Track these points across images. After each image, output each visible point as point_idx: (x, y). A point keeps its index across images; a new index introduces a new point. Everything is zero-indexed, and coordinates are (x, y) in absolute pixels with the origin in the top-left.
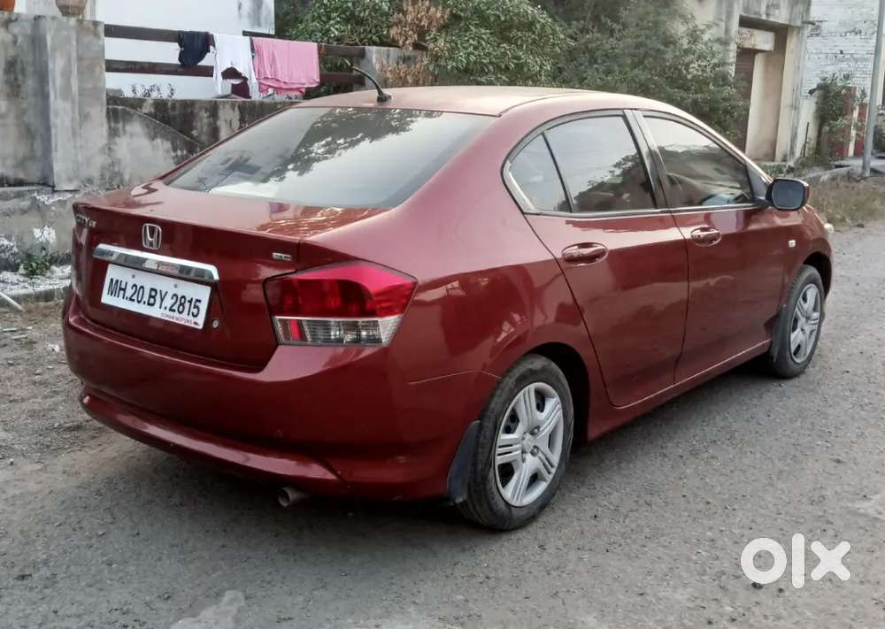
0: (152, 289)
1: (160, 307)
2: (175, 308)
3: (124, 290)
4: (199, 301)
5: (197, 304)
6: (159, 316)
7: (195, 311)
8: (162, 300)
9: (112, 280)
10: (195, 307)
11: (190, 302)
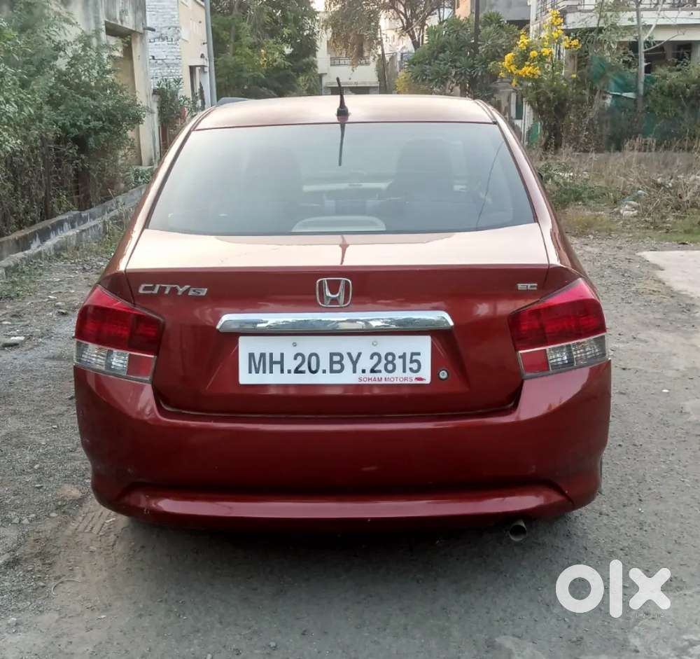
0: (332, 355)
1: (354, 371)
2: (381, 367)
3: (281, 363)
4: (418, 354)
5: (415, 358)
6: (357, 382)
7: (415, 366)
8: (354, 363)
9: (251, 356)
10: (412, 361)
11: (403, 357)
